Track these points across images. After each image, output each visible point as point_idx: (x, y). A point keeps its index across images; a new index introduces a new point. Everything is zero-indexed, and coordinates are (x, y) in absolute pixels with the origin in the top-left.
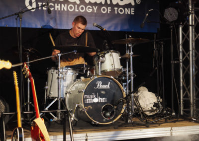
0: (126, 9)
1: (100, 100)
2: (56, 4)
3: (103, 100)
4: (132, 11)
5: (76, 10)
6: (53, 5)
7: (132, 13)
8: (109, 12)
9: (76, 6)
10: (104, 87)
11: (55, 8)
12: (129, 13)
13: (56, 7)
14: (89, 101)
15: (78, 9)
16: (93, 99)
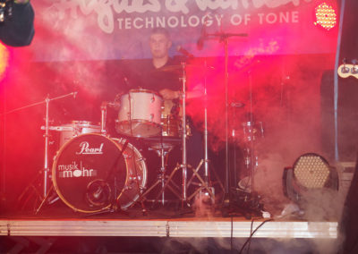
0: (282, 14)
1: (86, 173)
2: (147, 19)
3: (90, 173)
4: (294, 17)
5: (183, 25)
6: (141, 20)
7: (294, 21)
8: (246, 23)
9: (182, 18)
10: (93, 151)
11: (144, 26)
12: (287, 20)
13: (147, 23)
14: (66, 173)
15: (186, 22)
16: (73, 170)
